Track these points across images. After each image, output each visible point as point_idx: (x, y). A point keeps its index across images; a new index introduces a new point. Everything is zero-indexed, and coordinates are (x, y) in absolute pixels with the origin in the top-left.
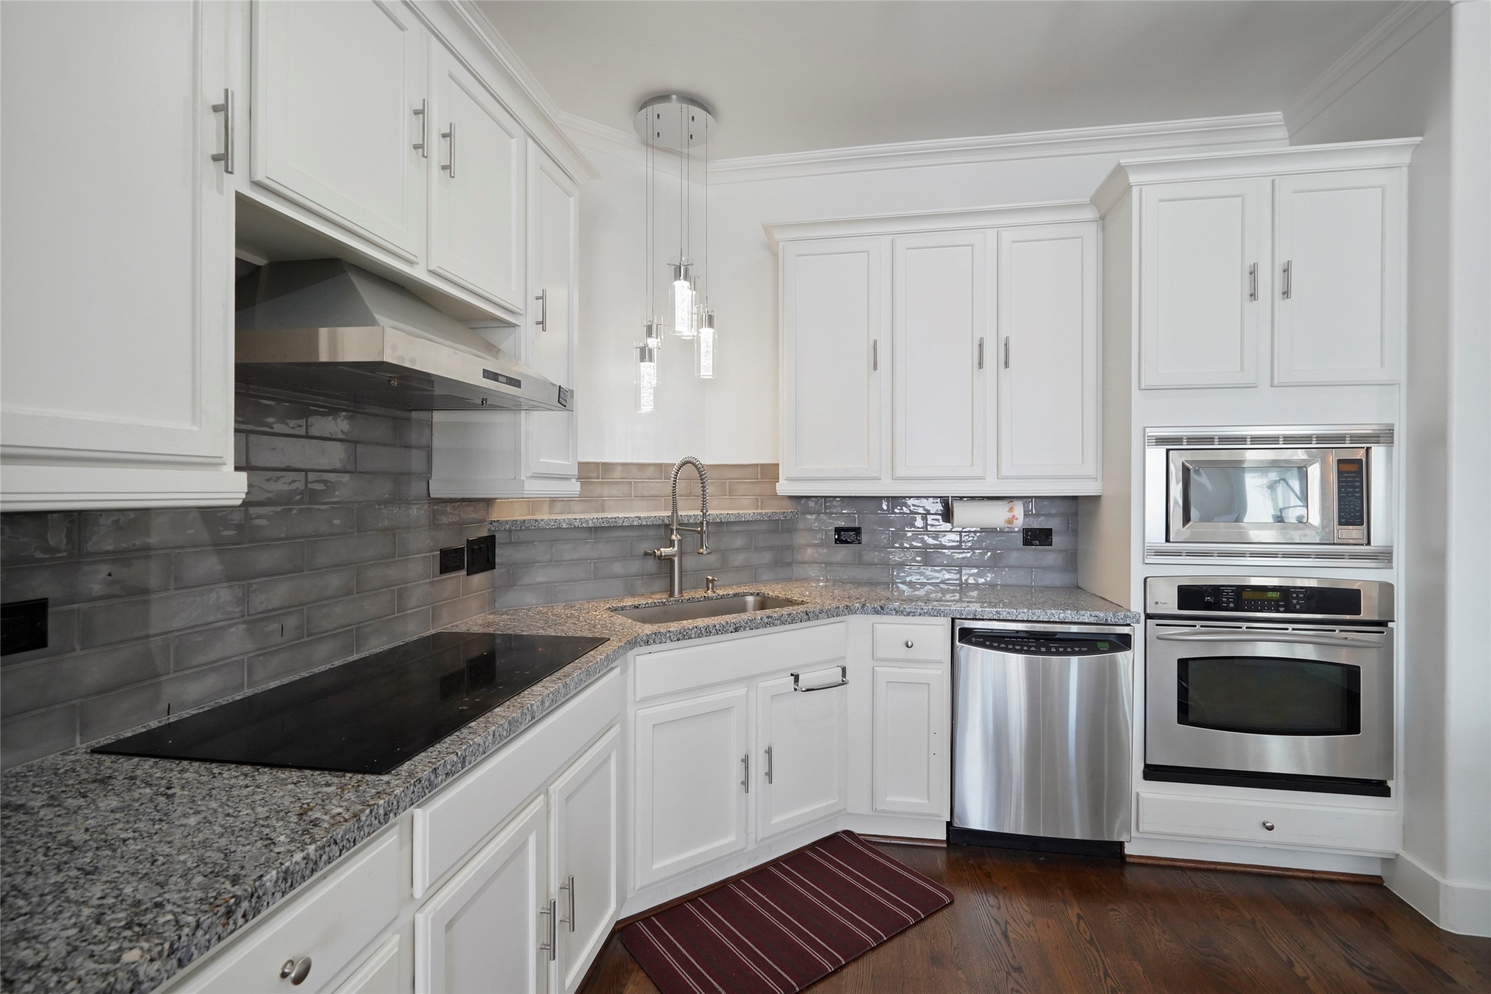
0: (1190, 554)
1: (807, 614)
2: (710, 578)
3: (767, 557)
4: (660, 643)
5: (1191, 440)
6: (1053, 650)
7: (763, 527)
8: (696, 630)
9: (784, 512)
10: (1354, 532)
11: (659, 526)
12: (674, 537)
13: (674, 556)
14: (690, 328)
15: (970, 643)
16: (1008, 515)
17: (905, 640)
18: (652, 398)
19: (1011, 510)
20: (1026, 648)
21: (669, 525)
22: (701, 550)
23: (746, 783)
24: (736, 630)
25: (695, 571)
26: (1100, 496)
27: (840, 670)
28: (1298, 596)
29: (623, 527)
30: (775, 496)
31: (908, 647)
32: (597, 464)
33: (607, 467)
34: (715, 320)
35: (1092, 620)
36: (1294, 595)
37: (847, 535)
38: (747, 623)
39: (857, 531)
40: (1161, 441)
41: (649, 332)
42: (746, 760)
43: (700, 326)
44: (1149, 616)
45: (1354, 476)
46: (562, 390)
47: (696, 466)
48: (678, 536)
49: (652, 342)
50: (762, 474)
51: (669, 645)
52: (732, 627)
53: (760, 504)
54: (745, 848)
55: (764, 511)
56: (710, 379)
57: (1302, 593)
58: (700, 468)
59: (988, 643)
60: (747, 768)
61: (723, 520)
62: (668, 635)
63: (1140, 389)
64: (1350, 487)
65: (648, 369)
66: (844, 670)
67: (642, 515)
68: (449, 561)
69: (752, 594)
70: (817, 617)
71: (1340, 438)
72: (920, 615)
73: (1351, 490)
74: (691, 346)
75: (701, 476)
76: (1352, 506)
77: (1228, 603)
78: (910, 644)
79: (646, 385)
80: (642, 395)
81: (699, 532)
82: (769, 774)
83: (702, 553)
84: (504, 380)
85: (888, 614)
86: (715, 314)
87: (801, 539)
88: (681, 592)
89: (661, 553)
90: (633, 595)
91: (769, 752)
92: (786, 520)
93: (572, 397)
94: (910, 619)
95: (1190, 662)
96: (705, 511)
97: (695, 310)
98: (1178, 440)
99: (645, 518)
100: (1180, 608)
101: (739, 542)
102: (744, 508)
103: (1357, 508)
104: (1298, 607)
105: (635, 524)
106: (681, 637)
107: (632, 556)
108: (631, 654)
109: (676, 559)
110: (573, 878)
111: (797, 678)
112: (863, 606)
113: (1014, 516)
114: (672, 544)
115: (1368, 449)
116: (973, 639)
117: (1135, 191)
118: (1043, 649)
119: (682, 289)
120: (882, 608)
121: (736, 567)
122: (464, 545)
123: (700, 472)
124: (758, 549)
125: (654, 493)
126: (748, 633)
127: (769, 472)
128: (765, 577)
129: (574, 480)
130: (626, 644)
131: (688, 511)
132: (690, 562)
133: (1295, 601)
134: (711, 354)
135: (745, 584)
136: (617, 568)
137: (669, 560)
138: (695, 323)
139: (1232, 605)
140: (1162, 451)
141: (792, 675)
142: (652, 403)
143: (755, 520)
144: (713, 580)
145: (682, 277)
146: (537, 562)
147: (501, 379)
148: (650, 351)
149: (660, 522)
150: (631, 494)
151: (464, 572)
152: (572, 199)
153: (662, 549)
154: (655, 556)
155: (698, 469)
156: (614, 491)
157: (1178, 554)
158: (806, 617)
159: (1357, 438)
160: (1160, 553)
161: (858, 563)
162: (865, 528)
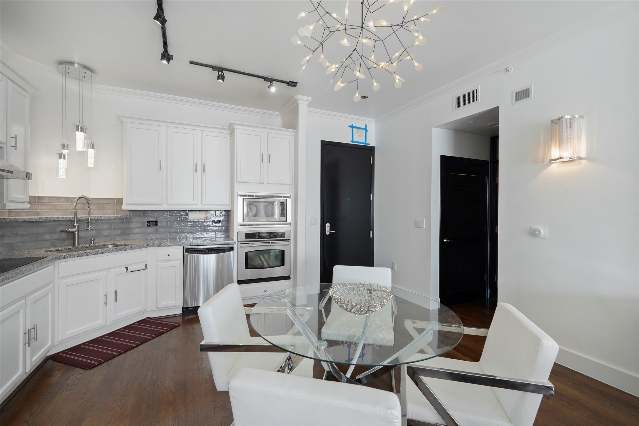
0: (249, 225)
1: (131, 247)
2: (92, 239)
3: (119, 232)
4: (70, 258)
5: (249, 196)
6: (213, 253)
7: (117, 221)
8: (85, 253)
9: (126, 216)
10: (284, 219)
11: (68, 221)
12: (75, 225)
13: (75, 231)
14: (83, 147)
15: (189, 253)
16: (206, 216)
17: (168, 254)
18: (65, 173)
19: (207, 214)
20: (205, 253)
21: (73, 220)
22: (88, 229)
23: (106, 303)
25: (85, 237)
26: (231, 210)
27: (145, 265)
29: (50, 221)
30: (122, 210)
31: (169, 256)
32: (35, 197)
33: (40, 198)
34: (95, 146)
35: (223, 244)
36: (271, 234)
37: (154, 223)
38: (107, 251)
39: (156, 222)
40: (242, 196)
41: (63, 148)
42: (106, 296)
43: (88, 147)
44: (238, 242)
45: (284, 206)
46: (28, 173)
47: (86, 199)
48: (77, 224)
49: (65, 152)
50: (117, 202)
51: (74, 259)
52: (101, 252)
53: (116, 213)
54: (106, 325)
55: (117, 216)
56: (92, 167)
57: (273, 234)
58: (88, 200)
59: (194, 252)
60: (106, 298)
61: (98, 219)
62: (73, 255)
63: (237, 182)
65: (63, 163)
66: (146, 265)
67: (60, 217)
69: (111, 244)
70: (135, 248)
71: (281, 197)
72: (173, 246)
73: (283, 209)
74: (84, 154)
75: (88, 202)
77: (257, 237)
78: (169, 255)
79: (61, 168)
80: (60, 172)
81: (87, 222)
82: (116, 300)
83: (88, 230)
84: (7, 171)
85: (162, 246)
86: (95, 144)
87: (134, 225)
88: (78, 244)
89: (69, 230)
90: (55, 247)
91: (116, 292)
92: (127, 219)
93: (32, 175)
94: (170, 247)
95: (248, 253)
96: (90, 215)
97: (86, 142)
98: (246, 196)
99: (61, 218)
100: (246, 239)
101: (106, 226)
102: (109, 214)
103: (284, 213)
105: (56, 220)
106: (79, 256)
107: (54, 232)
108: (57, 262)
109: (76, 233)
110: (36, 325)
111: (127, 268)
112: (153, 244)
113: (207, 216)
114: (74, 227)
115: (287, 199)
116: (190, 252)
117: (236, 129)
118: (210, 253)
119: (80, 136)
120: (160, 245)
121: (105, 236)
123: (87, 201)
124: (114, 229)
125: (65, 208)
126: (107, 254)
127: (120, 201)
128: (118, 239)
129: (27, 203)
130: (55, 258)
131: (82, 215)
132: (82, 234)
134: (93, 158)
135: (108, 242)
136: (47, 237)
137: (73, 233)
138: (86, 146)
139: (258, 237)
140: (242, 198)
141: (125, 267)
142: (65, 175)
143: (113, 219)
144: (93, 240)
145: (79, 130)
146: (5, 235)
147: (6, 171)
148: (64, 156)
149: (69, 219)
150: (53, 209)
152: (27, 99)
153: (69, 229)
154: (66, 232)
155: (87, 200)
156: (44, 207)
157: (245, 225)
159: (284, 197)
160: (241, 225)
161: (157, 232)
162: (159, 221)
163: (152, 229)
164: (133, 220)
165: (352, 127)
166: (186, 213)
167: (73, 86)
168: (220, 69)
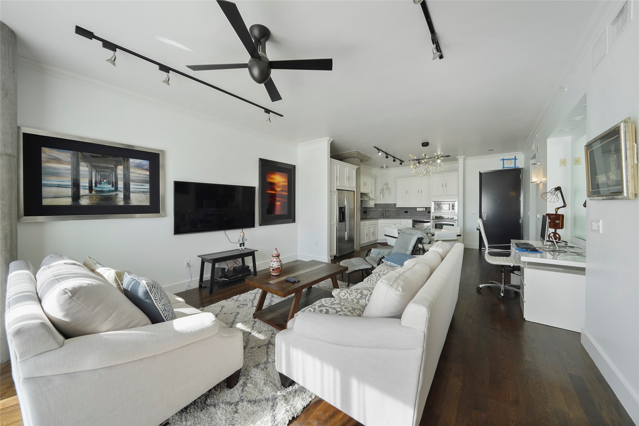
0: (437, 213)
3: (396, 214)
5: (436, 201)
7: (395, 211)
10: (453, 211)
26: (429, 207)
29: (379, 210)
30: (396, 207)
33: (377, 204)
37: (406, 212)
55: (395, 209)
61: (390, 210)
63: (431, 196)
78: (408, 222)
85: (405, 219)
92: (398, 210)
94: (408, 220)
101: (392, 212)
107: (380, 213)
109: (384, 214)
132: (386, 214)
136: (378, 214)
139: (441, 218)
140: (434, 202)
146: (370, 213)
156: (378, 207)
159: (454, 201)
160: (434, 213)
161: (408, 215)
162: (408, 211)
163: (406, 214)
164: (400, 211)
165: (503, 160)
166: (416, 208)
168: (419, 160)
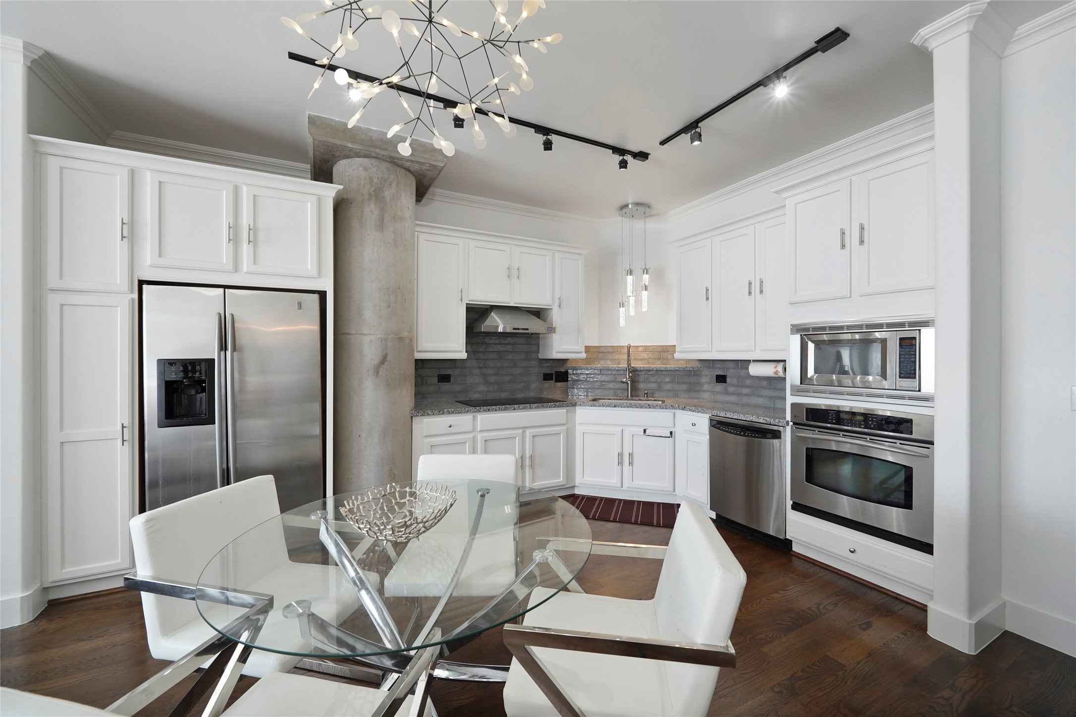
0: (814, 392)
1: (649, 405)
3: (684, 387)
4: (585, 406)
5: (814, 329)
6: (747, 434)
7: (681, 373)
9: (692, 367)
12: (629, 375)
15: (714, 426)
16: (774, 370)
19: (776, 367)
20: (735, 432)
23: (620, 464)
24: (615, 406)
27: (669, 432)
28: (872, 419)
31: (693, 425)
35: (764, 422)
36: (870, 419)
37: (721, 379)
38: (620, 405)
39: (725, 377)
40: (799, 331)
44: (793, 423)
45: (910, 348)
51: (588, 407)
54: (621, 487)
57: (875, 418)
59: (721, 428)
61: (658, 369)
63: (790, 304)
64: (908, 355)
65: (622, 311)
66: (671, 432)
68: (547, 377)
70: (654, 408)
71: (902, 325)
72: (698, 412)
73: (909, 357)
76: (909, 367)
79: (622, 317)
82: (631, 463)
85: (687, 410)
87: (704, 380)
88: (632, 396)
89: (624, 380)
91: (631, 455)
92: (694, 371)
94: (694, 414)
95: (812, 450)
98: (807, 330)
101: (668, 379)
103: (912, 368)
104: (872, 426)
109: (629, 383)
111: (645, 431)
112: (679, 406)
113: (777, 371)
115: (920, 330)
116: (716, 425)
118: (742, 433)
120: (685, 408)
121: (666, 390)
122: (554, 372)
126: (621, 409)
129: (585, 353)
133: (870, 423)
134: (647, 301)
136: (611, 385)
139: (833, 421)
140: (798, 336)
141: (643, 429)
143: (676, 370)
151: (554, 381)
157: (808, 391)
158: (648, 407)
159: (912, 324)
160: (799, 391)
161: (727, 393)
162: (728, 376)
163: (720, 387)
164: (703, 373)
167: (638, 225)
